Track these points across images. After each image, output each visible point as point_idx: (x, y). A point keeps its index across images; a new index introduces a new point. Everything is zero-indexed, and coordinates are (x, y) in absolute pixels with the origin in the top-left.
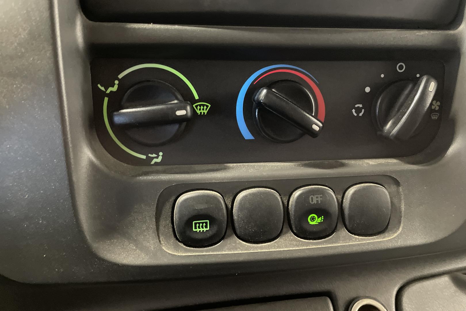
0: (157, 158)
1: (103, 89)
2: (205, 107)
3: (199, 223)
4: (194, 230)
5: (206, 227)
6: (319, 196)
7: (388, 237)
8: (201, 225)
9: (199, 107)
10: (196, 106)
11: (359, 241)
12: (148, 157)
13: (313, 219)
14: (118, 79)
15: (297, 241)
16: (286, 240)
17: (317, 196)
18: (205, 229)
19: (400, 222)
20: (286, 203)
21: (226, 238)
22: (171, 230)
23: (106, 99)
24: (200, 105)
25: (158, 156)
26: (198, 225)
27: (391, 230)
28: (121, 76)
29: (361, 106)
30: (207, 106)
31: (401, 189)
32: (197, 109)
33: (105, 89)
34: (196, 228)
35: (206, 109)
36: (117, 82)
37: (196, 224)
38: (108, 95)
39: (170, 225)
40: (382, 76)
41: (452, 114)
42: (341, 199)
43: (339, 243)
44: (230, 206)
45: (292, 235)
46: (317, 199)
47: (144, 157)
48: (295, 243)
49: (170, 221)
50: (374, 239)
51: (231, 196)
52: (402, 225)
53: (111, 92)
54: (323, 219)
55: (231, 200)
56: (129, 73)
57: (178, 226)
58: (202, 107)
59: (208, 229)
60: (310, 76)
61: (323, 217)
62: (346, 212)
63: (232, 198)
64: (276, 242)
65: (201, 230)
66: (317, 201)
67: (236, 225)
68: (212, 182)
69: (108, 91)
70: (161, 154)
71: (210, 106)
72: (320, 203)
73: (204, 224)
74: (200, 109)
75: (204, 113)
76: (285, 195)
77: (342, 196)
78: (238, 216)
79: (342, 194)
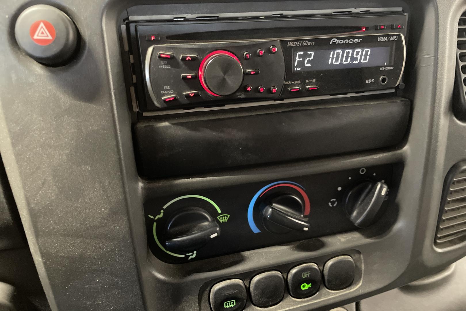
0: (192, 255)
1: (152, 217)
2: (226, 217)
3: (228, 303)
4: (225, 307)
5: (233, 304)
6: (308, 272)
7: (354, 288)
8: (230, 303)
9: (221, 218)
10: (220, 218)
11: (335, 295)
12: (186, 256)
13: (304, 286)
14: (163, 209)
15: (294, 302)
16: (286, 302)
17: (307, 272)
18: (232, 305)
19: (361, 277)
20: (286, 278)
21: (246, 308)
22: (209, 308)
23: (155, 224)
24: (222, 217)
25: (193, 253)
26: (227, 304)
27: (355, 284)
28: (165, 207)
29: (334, 200)
30: (227, 216)
31: (362, 256)
32: (220, 219)
33: (154, 217)
34: (226, 306)
35: (227, 218)
36: (162, 211)
37: (226, 303)
38: (156, 221)
39: (208, 305)
40: (350, 178)
41: (397, 200)
42: (322, 269)
43: (321, 298)
44: (248, 286)
45: (291, 298)
46: (307, 274)
47: (183, 256)
48: (292, 303)
49: (208, 303)
50: (344, 291)
51: (248, 280)
52: (362, 279)
53: (159, 218)
54: (311, 285)
55: (249, 282)
56: (171, 204)
57: (215, 307)
58: (223, 218)
59: (235, 304)
60: (300, 186)
61: (311, 284)
62: (326, 278)
63: (249, 281)
64: (280, 305)
65: (230, 306)
66: (307, 276)
67: (253, 299)
68: (235, 274)
69: (156, 218)
70: (195, 252)
71: (229, 216)
72: (309, 276)
73: (232, 303)
74: (222, 219)
75: (225, 221)
76: (285, 273)
77: (323, 267)
78: (254, 294)
79: (323, 266)
